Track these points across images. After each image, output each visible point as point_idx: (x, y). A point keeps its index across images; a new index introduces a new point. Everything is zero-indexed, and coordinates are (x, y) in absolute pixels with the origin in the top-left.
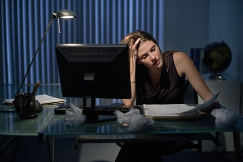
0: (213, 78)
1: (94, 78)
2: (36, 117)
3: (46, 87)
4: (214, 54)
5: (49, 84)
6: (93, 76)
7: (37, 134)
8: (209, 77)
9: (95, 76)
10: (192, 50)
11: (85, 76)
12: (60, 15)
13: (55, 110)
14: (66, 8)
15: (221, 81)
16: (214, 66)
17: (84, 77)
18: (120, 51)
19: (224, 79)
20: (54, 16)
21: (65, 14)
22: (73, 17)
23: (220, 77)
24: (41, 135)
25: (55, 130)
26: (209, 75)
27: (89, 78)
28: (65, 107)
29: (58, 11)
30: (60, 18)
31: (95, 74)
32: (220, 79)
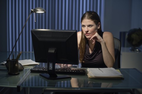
0: (133, 50)
1: (55, 51)
2: (19, 74)
3: (29, 54)
4: (134, 36)
6: (54, 50)
7: (16, 87)
10: (121, 33)
11: (49, 50)
12: (35, 11)
13: (31, 70)
14: (39, 6)
15: (138, 52)
16: (134, 43)
18: (72, 34)
19: (139, 51)
20: (32, 11)
22: (44, 12)
23: (137, 50)
24: (19, 87)
25: (27, 84)
26: (130, 48)
27: (52, 51)
28: (37, 68)
29: (34, 8)
30: (36, 13)
31: (55, 49)
32: (137, 51)
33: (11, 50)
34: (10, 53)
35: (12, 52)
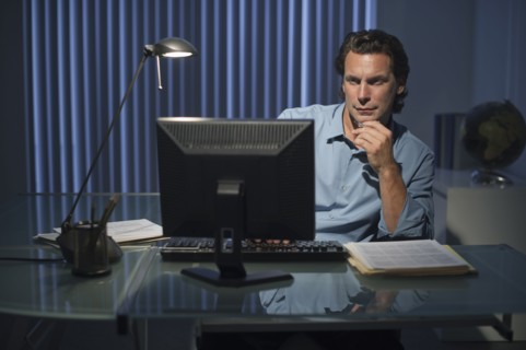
0: (485, 180)
1: (240, 190)
5: (137, 193)
6: (238, 186)
7: (113, 318)
8: (475, 177)
9: (241, 186)
10: (438, 118)
11: (220, 186)
12: (161, 50)
14: (176, 34)
15: (502, 186)
16: (489, 154)
17: (216, 188)
18: (298, 132)
19: (508, 183)
20: (148, 51)
21: (172, 47)
22: (189, 54)
23: (501, 179)
24: (122, 320)
26: (476, 173)
27: (229, 189)
29: (157, 41)
30: (161, 57)
31: (242, 181)
32: (501, 182)
33: (77, 189)
34: (75, 197)
35: (79, 195)
